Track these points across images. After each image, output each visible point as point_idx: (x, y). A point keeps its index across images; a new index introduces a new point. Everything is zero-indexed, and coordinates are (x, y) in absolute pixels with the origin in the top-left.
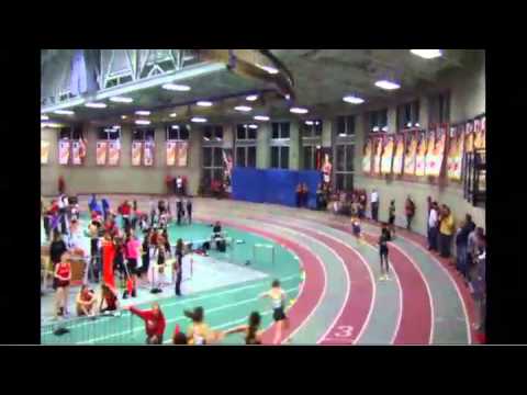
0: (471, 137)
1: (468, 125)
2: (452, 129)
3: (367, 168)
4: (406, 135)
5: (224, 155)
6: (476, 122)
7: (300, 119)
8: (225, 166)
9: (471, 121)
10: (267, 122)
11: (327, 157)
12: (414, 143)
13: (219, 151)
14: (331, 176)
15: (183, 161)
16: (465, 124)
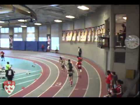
0: (99, 31)
1: (98, 28)
2: (93, 29)
6: (100, 27)
8: (10, 40)
9: (99, 27)
16: (97, 27)
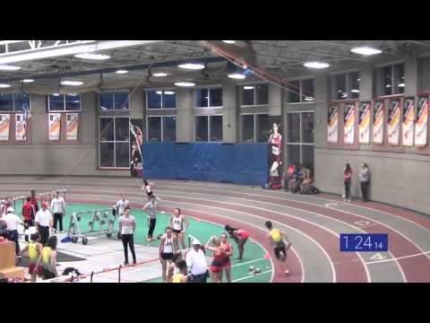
3: (333, 138)
4: (387, 102)
5: (131, 128)
7: (237, 86)
8: (133, 139)
10: (190, 90)
11: (276, 128)
12: (398, 111)
13: (123, 123)
14: (282, 148)
15: (72, 135)
